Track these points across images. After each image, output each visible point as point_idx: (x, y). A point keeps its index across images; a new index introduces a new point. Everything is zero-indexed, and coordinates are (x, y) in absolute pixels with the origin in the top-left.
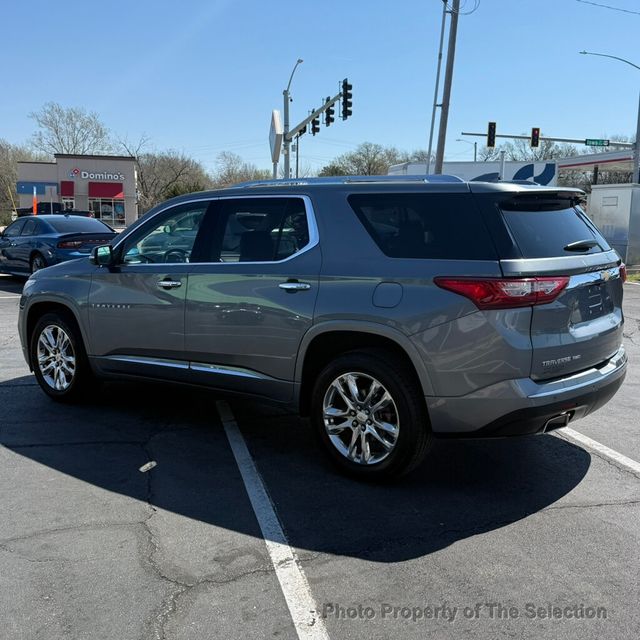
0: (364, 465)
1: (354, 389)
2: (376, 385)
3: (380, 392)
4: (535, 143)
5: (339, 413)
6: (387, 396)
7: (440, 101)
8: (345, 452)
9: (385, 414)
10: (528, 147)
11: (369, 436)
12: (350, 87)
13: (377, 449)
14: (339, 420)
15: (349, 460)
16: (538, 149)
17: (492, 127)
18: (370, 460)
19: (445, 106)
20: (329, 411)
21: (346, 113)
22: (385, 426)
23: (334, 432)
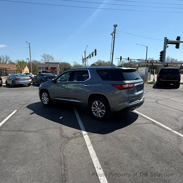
0: (99, 117)
1: (97, 104)
2: (101, 103)
3: (102, 104)
4: (128, 60)
5: (95, 108)
6: (103, 105)
7: (112, 53)
8: (96, 115)
9: (103, 108)
10: (127, 60)
11: (100, 112)
12: (96, 50)
13: (101, 114)
14: (95, 109)
15: (96, 116)
16: (129, 61)
17: (121, 57)
18: (100, 117)
19: (113, 54)
20: (93, 108)
21: (96, 55)
22: (103, 110)
23: (94, 111)
